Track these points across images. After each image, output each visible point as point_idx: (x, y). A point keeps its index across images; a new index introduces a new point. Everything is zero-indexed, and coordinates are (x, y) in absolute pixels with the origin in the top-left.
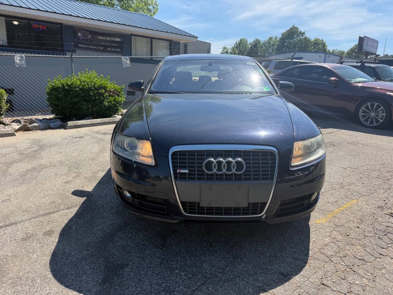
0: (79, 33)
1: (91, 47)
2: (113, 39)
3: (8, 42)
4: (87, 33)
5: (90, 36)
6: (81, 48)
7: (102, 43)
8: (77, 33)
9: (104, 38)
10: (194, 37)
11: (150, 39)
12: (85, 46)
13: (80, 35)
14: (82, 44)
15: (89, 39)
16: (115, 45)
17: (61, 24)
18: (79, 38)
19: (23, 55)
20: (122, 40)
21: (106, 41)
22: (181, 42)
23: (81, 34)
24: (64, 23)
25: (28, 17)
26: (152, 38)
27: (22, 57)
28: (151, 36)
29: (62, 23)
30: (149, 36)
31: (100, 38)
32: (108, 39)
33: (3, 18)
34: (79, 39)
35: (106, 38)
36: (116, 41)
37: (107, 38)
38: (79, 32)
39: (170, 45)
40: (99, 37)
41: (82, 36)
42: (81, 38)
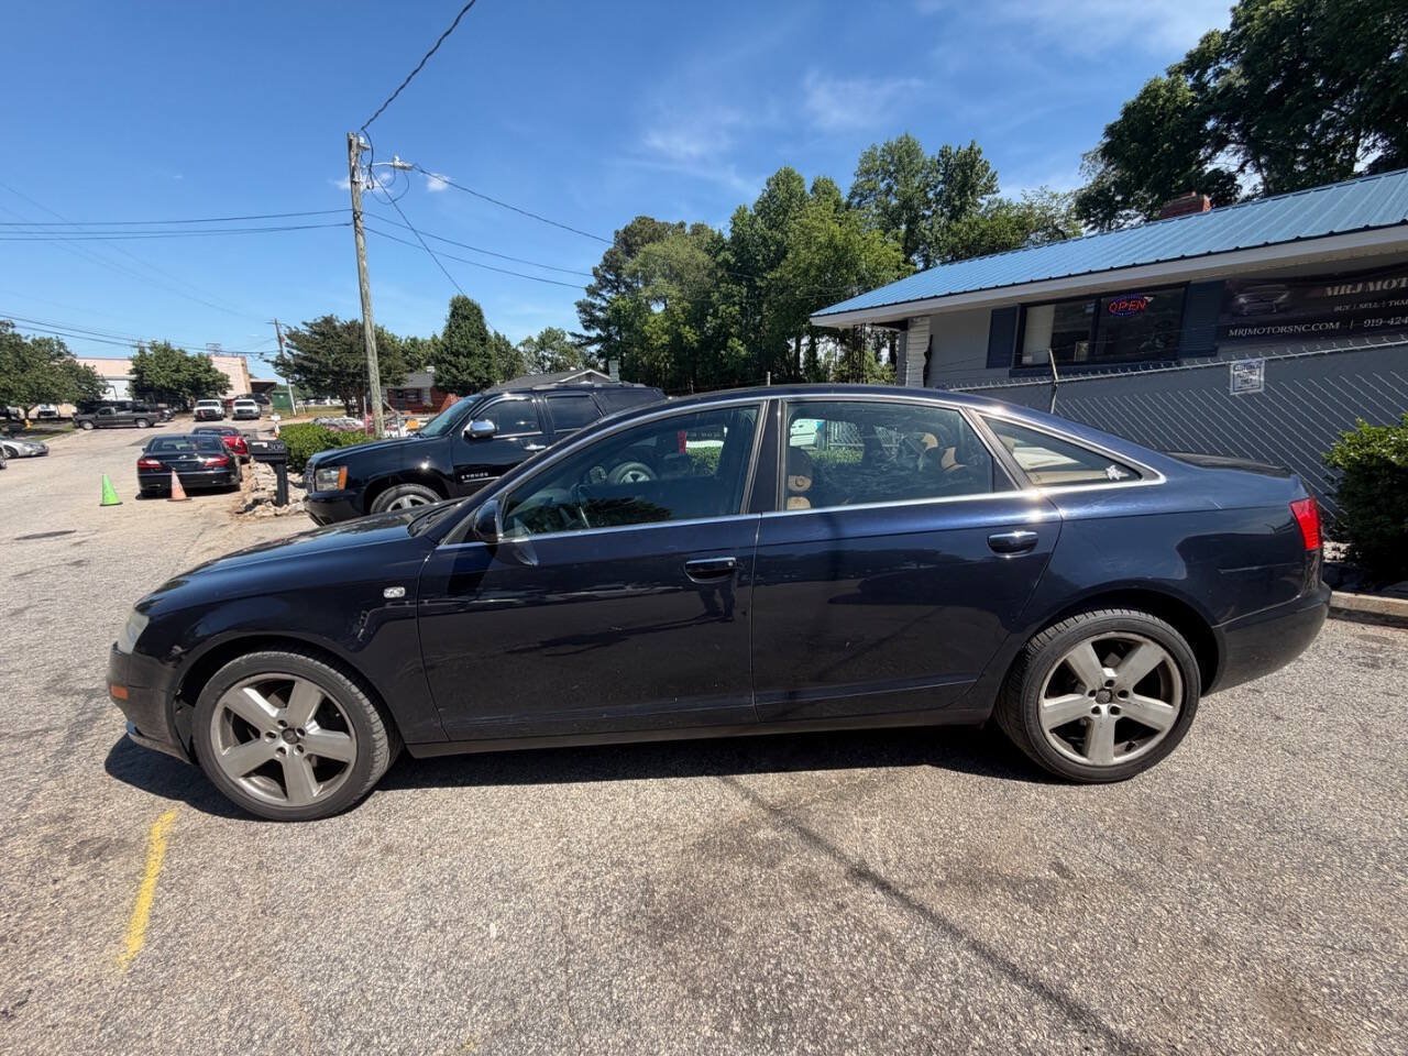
0: (1242, 295)
1: (1282, 329)
2: (1405, 282)
4: (1278, 288)
5: (1285, 296)
6: (1237, 338)
7: (1337, 308)
8: (1234, 296)
9: (1354, 289)
12: (1257, 331)
13: (1242, 300)
14: (1245, 328)
15: (1279, 305)
17: (1186, 285)
18: (1235, 311)
21: (1359, 297)
23: (1246, 298)
24: (1195, 279)
29: (1191, 282)
31: (1335, 290)
32: (1377, 286)
33: (1051, 308)
34: (1235, 314)
37: (1371, 285)
38: (1242, 292)
40: (1330, 290)
41: (1248, 303)
42: (1246, 308)
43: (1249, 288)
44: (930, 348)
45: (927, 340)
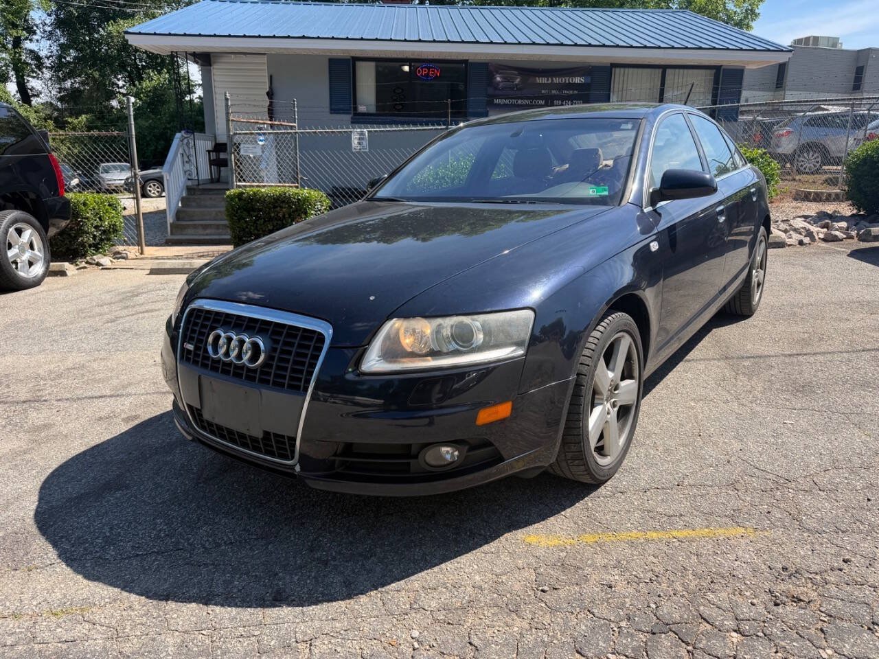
0: (498, 75)
1: (520, 102)
2: (569, 80)
3: (377, 107)
4: (514, 74)
5: (518, 80)
6: (498, 106)
7: (543, 91)
8: (494, 75)
9: (548, 80)
10: (782, 51)
11: (661, 70)
12: (507, 101)
13: (498, 79)
14: (502, 98)
15: (517, 85)
16: (571, 92)
17: (466, 61)
18: (496, 87)
19: (365, 130)
20: (589, 80)
21: (553, 86)
22: (747, 67)
23: (501, 77)
24: (471, 59)
25: (408, 57)
26: (664, 68)
27: (362, 134)
28: (663, 63)
29: (468, 60)
30: (657, 63)
31: (540, 80)
32: (557, 80)
34: (496, 89)
35: (552, 79)
36: (575, 83)
37: (554, 79)
38: (497, 73)
39: (716, 81)
40: (537, 78)
41: (502, 81)
42: (501, 85)
43: (501, 71)
44: (271, 88)
45: (267, 80)
